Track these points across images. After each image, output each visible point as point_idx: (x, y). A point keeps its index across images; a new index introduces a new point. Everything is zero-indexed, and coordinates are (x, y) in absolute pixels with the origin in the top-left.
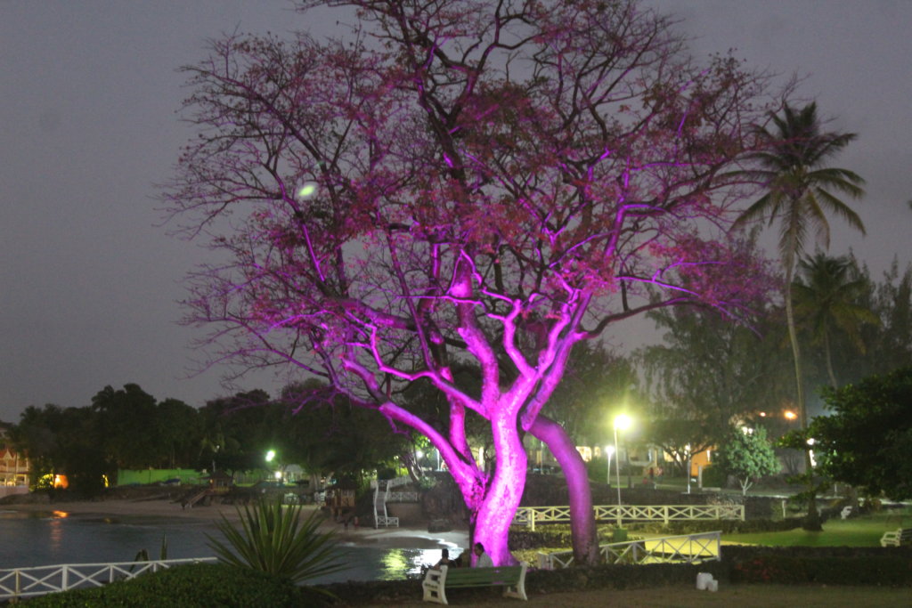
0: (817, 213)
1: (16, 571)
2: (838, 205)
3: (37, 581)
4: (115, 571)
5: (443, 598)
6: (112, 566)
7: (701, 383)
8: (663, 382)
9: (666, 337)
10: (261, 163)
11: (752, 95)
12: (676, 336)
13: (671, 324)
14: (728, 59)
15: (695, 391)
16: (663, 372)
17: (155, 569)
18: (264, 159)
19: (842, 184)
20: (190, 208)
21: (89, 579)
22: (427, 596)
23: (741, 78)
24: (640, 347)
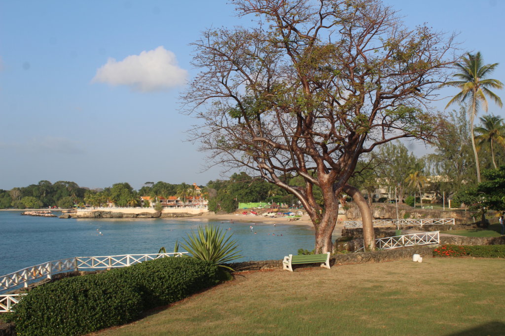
0: (483, 97)
1: (110, 257)
2: (492, 95)
3: (118, 261)
4: (147, 257)
5: (290, 269)
6: (146, 255)
7: (450, 167)
8: (435, 168)
9: (436, 150)
10: (220, 82)
11: (436, 43)
12: (440, 150)
13: (437, 145)
14: (424, 27)
15: (448, 171)
16: (435, 164)
17: (163, 257)
18: (221, 80)
19: (493, 85)
20: (191, 102)
21: (137, 260)
22: (285, 268)
23: (430, 36)
24: (425, 155)
